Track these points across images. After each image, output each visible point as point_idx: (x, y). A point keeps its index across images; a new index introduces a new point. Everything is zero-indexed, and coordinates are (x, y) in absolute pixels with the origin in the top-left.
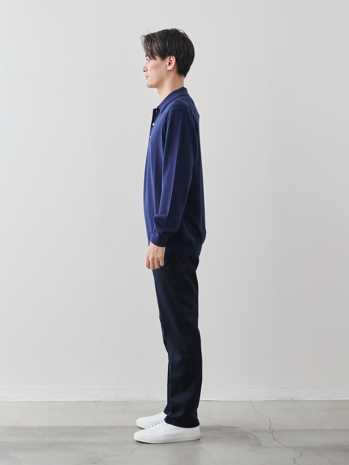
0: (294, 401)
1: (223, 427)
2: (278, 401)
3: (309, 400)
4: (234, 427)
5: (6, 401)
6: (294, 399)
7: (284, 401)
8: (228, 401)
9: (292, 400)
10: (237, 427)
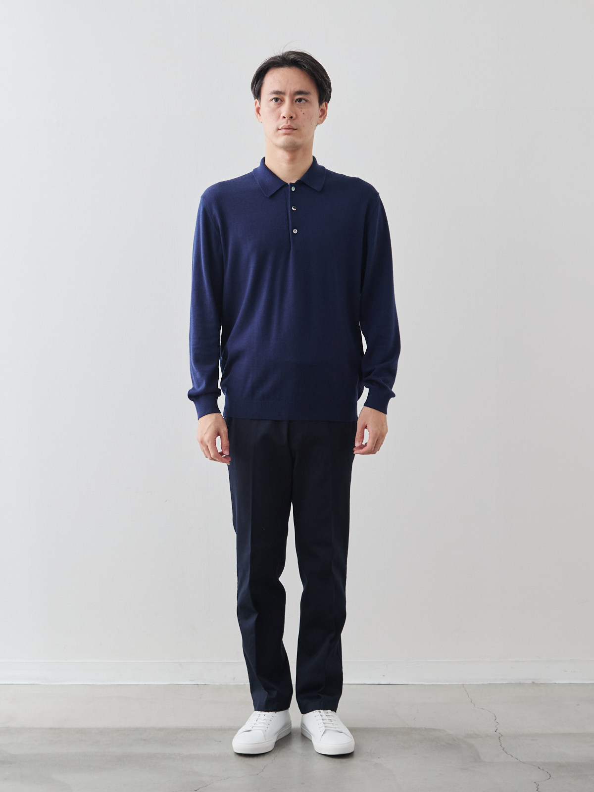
0: (537, 685)
1: (415, 729)
2: (512, 684)
3: (562, 684)
4: (434, 730)
5: (44, 685)
6: (536, 682)
7: (520, 684)
8: (425, 685)
9: (533, 683)
10: (439, 730)
